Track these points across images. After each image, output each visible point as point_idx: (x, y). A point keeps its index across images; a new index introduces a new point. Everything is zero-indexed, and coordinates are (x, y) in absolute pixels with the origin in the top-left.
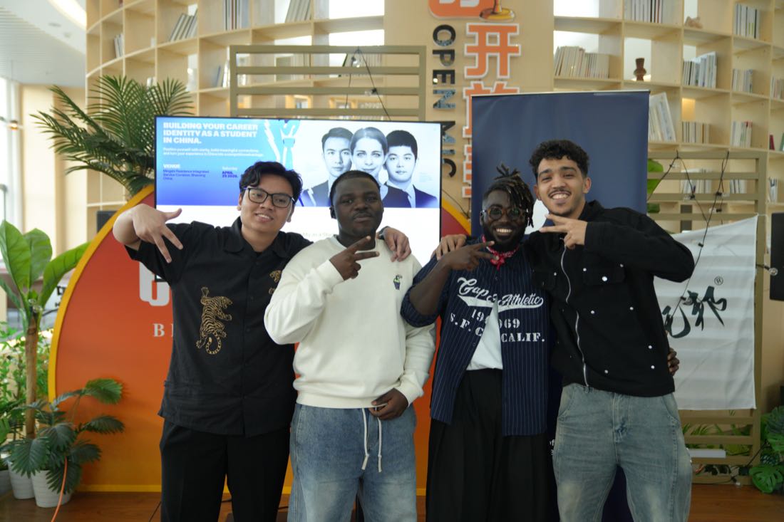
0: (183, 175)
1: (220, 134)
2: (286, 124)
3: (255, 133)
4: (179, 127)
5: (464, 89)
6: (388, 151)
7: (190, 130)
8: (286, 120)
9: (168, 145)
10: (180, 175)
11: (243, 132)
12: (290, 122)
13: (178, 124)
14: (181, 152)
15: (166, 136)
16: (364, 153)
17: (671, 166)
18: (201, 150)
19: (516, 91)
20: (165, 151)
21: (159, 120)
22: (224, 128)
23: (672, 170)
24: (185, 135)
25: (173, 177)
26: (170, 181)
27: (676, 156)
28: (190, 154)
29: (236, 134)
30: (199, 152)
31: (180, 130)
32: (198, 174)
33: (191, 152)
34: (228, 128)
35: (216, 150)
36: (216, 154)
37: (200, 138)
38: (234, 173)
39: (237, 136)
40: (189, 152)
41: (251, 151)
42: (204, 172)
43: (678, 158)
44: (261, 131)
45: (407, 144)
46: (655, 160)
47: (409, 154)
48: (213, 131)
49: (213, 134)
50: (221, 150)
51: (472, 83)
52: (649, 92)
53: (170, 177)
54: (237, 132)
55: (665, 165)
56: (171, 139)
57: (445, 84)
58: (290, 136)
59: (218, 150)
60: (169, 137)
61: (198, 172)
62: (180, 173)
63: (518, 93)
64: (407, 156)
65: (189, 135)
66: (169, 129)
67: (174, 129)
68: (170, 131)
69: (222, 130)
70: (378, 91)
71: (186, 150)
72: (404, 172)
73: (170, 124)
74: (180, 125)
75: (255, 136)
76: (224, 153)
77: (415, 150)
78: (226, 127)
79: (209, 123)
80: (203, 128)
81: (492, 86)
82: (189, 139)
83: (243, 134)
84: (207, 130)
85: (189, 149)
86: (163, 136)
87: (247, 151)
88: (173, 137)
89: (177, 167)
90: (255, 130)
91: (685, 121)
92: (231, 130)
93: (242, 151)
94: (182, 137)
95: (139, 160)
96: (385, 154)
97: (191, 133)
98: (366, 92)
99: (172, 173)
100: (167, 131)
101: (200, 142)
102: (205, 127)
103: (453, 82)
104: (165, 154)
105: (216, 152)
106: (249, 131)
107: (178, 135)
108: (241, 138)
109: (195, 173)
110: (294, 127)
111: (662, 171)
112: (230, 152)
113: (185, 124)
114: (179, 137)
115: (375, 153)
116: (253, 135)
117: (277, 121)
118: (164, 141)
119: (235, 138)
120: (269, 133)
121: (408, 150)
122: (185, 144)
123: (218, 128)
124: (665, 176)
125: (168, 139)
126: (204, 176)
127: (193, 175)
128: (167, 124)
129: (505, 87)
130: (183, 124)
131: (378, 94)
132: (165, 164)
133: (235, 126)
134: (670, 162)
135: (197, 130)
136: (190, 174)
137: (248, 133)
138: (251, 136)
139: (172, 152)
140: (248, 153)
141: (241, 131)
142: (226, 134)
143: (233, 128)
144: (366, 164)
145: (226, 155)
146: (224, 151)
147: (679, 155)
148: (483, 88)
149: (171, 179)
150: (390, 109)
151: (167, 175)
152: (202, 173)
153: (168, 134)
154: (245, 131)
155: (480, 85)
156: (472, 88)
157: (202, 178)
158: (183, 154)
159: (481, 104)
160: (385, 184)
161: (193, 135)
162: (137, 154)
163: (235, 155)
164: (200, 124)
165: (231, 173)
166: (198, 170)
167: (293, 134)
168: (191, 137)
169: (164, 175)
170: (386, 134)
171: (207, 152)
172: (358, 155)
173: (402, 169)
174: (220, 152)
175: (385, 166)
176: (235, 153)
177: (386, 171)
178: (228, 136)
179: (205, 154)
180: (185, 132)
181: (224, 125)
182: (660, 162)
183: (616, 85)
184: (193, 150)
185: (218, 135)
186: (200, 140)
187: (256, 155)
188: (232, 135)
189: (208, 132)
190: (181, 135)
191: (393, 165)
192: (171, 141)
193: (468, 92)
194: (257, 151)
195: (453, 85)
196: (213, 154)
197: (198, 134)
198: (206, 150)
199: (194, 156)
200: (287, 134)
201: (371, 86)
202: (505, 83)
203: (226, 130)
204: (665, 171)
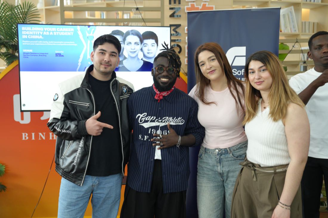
0: (34, 55)
1: (53, 34)
2: (89, 28)
3: (72, 33)
4: (31, 30)
5: (186, 7)
6: (143, 42)
7: (37, 31)
8: (89, 26)
9: (25, 39)
10: (32, 55)
11: (66, 33)
12: (91, 27)
13: (30, 28)
14: (32, 43)
15: (24, 35)
16: (130, 43)
17: (293, 46)
18: (43, 42)
19: (212, 8)
20: (24, 43)
21: (19, 26)
22: (55, 30)
23: (294, 49)
24: (34, 34)
25: (29, 56)
26: (27, 58)
27: (296, 41)
28: (37, 44)
29: (62, 34)
30: (43, 43)
31: (31, 31)
32: (42, 55)
33: (38, 43)
34: (58, 30)
35: (51, 42)
36: (52, 44)
37: (43, 35)
38: (62, 54)
39: (63, 34)
40: (37, 43)
41: (71, 42)
42: (45, 54)
43: (297, 42)
44: (76, 32)
45: (153, 39)
46: (285, 44)
47: (154, 44)
48: (50, 32)
49: (50, 33)
50: (54, 42)
51: (190, 3)
52: (280, 8)
53: (28, 56)
54: (63, 32)
55: (290, 46)
56: (27, 36)
57: (175, 4)
58: (91, 35)
59: (53, 42)
60: (26, 35)
61: (42, 54)
62: (33, 54)
63: (214, 10)
64: (153, 45)
65: (36, 34)
66: (25, 30)
67: (28, 31)
68: (26, 32)
69: (55, 31)
70: (139, 9)
71: (35, 42)
72: (151, 53)
73: (26, 28)
74: (31, 29)
75: (72, 34)
76: (56, 43)
77: (157, 42)
78: (56, 30)
79: (47, 27)
80: (44, 30)
81: (200, 5)
82: (37, 36)
83: (66, 34)
84: (46, 31)
85: (37, 42)
86: (22, 35)
87: (68, 42)
88: (28, 35)
89: (30, 51)
90: (72, 32)
91: (303, 21)
92: (59, 31)
93: (66, 42)
94: (33, 35)
95: (11, 46)
96: (141, 44)
97: (37, 33)
98: (133, 10)
99: (29, 54)
100: (24, 32)
101: (43, 38)
102: (45, 30)
103: (180, 3)
104: (23, 44)
105: (52, 43)
106: (69, 32)
107: (30, 34)
108: (65, 35)
109: (41, 54)
110: (93, 30)
111: (289, 49)
112: (60, 43)
113: (34, 28)
114: (31, 35)
115: (136, 43)
116: (71, 34)
117: (84, 26)
118: (23, 37)
119: (62, 35)
120: (80, 33)
121: (153, 41)
122: (35, 39)
123: (52, 30)
124: (290, 52)
125: (25, 36)
126: (46, 56)
127: (40, 55)
128: (24, 28)
129: (207, 6)
130: (33, 28)
131: (139, 11)
132: (24, 49)
133: (61, 30)
134: (293, 44)
135: (41, 31)
136: (38, 55)
137: (68, 33)
138: (70, 34)
139: (28, 43)
140: (69, 44)
141: (65, 32)
142: (57, 33)
143: (60, 31)
144: (132, 49)
145: (57, 45)
146: (56, 42)
147: (298, 41)
148: (196, 6)
149: (28, 57)
150: (145, 19)
151: (25, 55)
152: (44, 55)
153: (24, 34)
154: (68, 32)
155: (194, 5)
156: (190, 6)
157: (45, 56)
158: (34, 44)
159: (192, 16)
160: (142, 59)
161: (38, 34)
162: (9, 43)
163: (62, 45)
164: (43, 28)
165: (60, 54)
166: (42, 53)
167: (93, 33)
168: (37, 35)
169: (24, 55)
170: (141, 33)
171: (46, 43)
172: (127, 44)
173: (150, 51)
174: (54, 43)
175: (142, 50)
176: (62, 43)
177: (142, 52)
178: (58, 34)
179: (46, 44)
180: (34, 32)
181: (55, 29)
182: (288, 44)
183: (266, 3)
184: (39, 42)
185: (52, 34)
186: (42, 37)
187: (73, 44)
188: (60, 34)
189: (47, 32)
190: (32, 34)
191: (145, 50)
192: (26, 37)
193: (188, 9)
194: (74, 42)
195: (180, 5)
196: (50, 44)
197: (41, 33)
198: (46, 42)
199: (40, 45)
200: (89, 33)
201: (136, 7)
202: (207, 3)
203: (57, 31)
204: (290, 49)
